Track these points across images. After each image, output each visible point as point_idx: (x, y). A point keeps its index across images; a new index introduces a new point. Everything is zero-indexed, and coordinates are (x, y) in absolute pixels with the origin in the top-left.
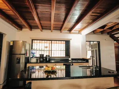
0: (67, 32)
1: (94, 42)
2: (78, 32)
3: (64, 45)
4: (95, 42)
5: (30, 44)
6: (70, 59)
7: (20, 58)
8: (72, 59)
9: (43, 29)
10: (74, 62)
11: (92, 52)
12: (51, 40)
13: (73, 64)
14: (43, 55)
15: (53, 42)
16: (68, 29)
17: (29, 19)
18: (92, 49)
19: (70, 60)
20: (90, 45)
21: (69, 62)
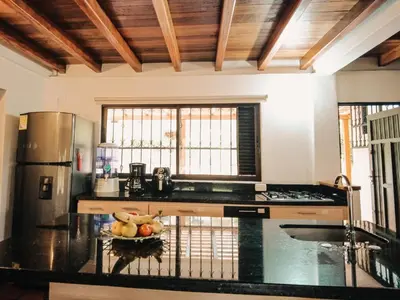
0: (248, 64)
1: (384, 107)
2: (297, 63)
3: (234, 122)
4: (390, 107)
5: (94, 124)
6: (260, 186)
7: (51, 179)
8: (271, 188)
9: (141, 61)
10: (274, 198)
11: (373, 152)
12: (178, 107)
13: (267, 210)
14: (143, 167)
15: (185, 112)
16: (247, 54)
17: (76, 23)
18: (375, 142)
19: (260, 193)
20: (365, 120)
21: (258, 198)
